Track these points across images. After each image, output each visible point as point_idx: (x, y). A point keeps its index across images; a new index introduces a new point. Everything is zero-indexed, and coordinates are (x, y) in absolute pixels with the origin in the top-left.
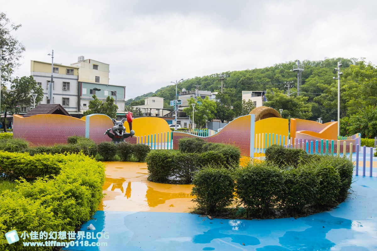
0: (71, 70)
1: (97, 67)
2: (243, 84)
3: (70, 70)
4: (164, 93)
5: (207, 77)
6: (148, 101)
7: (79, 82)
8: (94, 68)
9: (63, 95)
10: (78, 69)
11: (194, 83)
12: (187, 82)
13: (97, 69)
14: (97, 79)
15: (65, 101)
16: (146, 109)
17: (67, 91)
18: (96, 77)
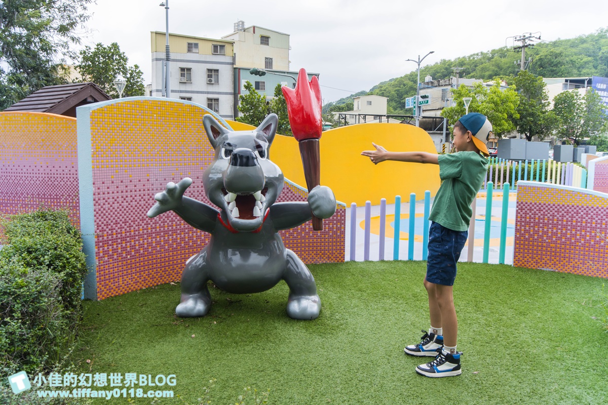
0: (220, 46)
1: (268, 41)
2: (542, 67)
3: (218, 47)
4: (385, 90)
5: (463, 60)
6: (360, 103)
7: (235, 69)
8: (262, 43)
9: (208, 93)
10: (232, 44)
11: (439, 71)
12: (427, 70)
13: (268, 44)
14: (269, 62)
15: (212, 104)
16: (357, 117)
17: (214, 85)
18: (266, 58)
